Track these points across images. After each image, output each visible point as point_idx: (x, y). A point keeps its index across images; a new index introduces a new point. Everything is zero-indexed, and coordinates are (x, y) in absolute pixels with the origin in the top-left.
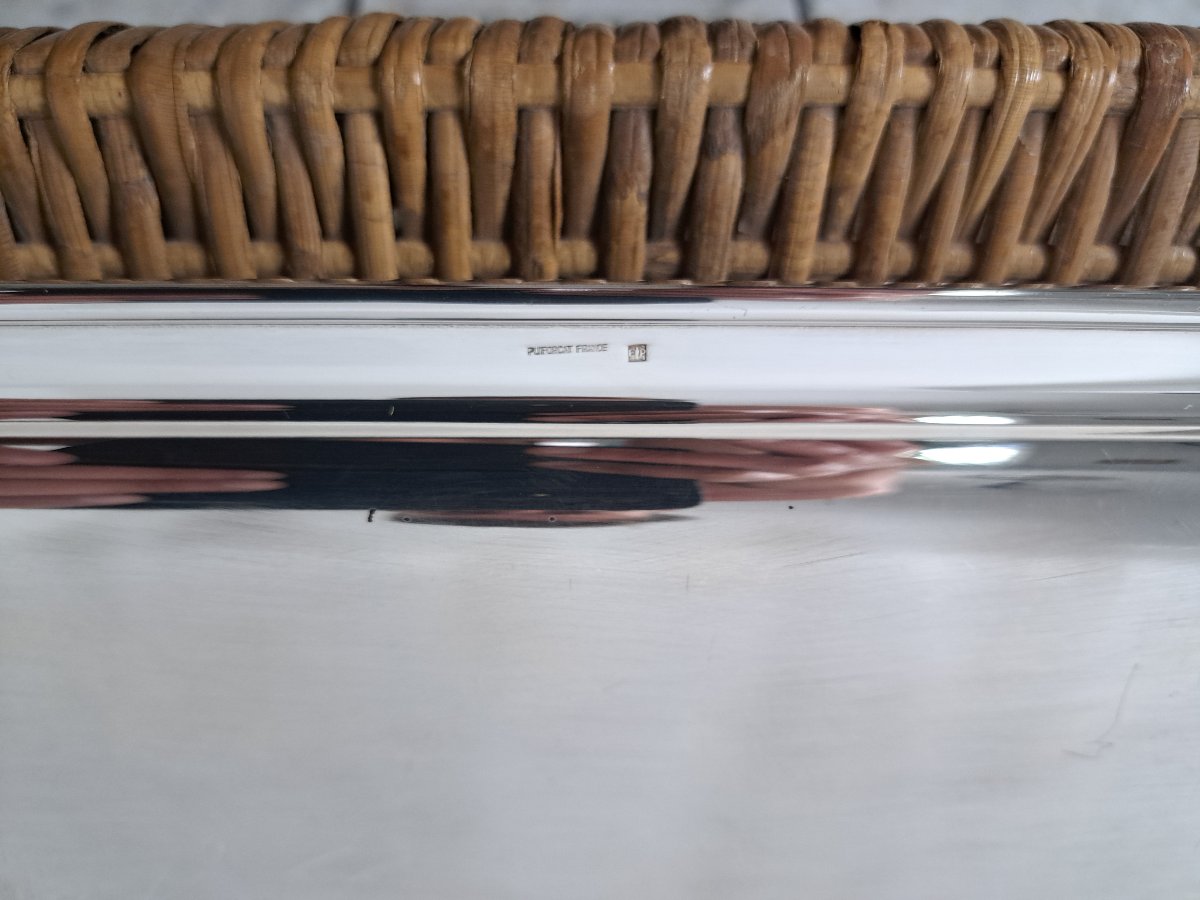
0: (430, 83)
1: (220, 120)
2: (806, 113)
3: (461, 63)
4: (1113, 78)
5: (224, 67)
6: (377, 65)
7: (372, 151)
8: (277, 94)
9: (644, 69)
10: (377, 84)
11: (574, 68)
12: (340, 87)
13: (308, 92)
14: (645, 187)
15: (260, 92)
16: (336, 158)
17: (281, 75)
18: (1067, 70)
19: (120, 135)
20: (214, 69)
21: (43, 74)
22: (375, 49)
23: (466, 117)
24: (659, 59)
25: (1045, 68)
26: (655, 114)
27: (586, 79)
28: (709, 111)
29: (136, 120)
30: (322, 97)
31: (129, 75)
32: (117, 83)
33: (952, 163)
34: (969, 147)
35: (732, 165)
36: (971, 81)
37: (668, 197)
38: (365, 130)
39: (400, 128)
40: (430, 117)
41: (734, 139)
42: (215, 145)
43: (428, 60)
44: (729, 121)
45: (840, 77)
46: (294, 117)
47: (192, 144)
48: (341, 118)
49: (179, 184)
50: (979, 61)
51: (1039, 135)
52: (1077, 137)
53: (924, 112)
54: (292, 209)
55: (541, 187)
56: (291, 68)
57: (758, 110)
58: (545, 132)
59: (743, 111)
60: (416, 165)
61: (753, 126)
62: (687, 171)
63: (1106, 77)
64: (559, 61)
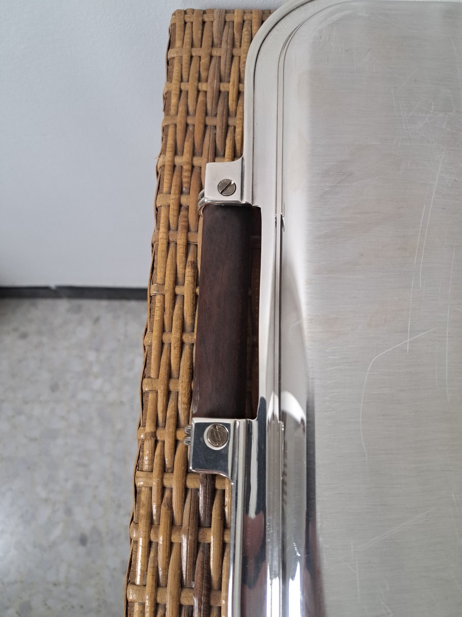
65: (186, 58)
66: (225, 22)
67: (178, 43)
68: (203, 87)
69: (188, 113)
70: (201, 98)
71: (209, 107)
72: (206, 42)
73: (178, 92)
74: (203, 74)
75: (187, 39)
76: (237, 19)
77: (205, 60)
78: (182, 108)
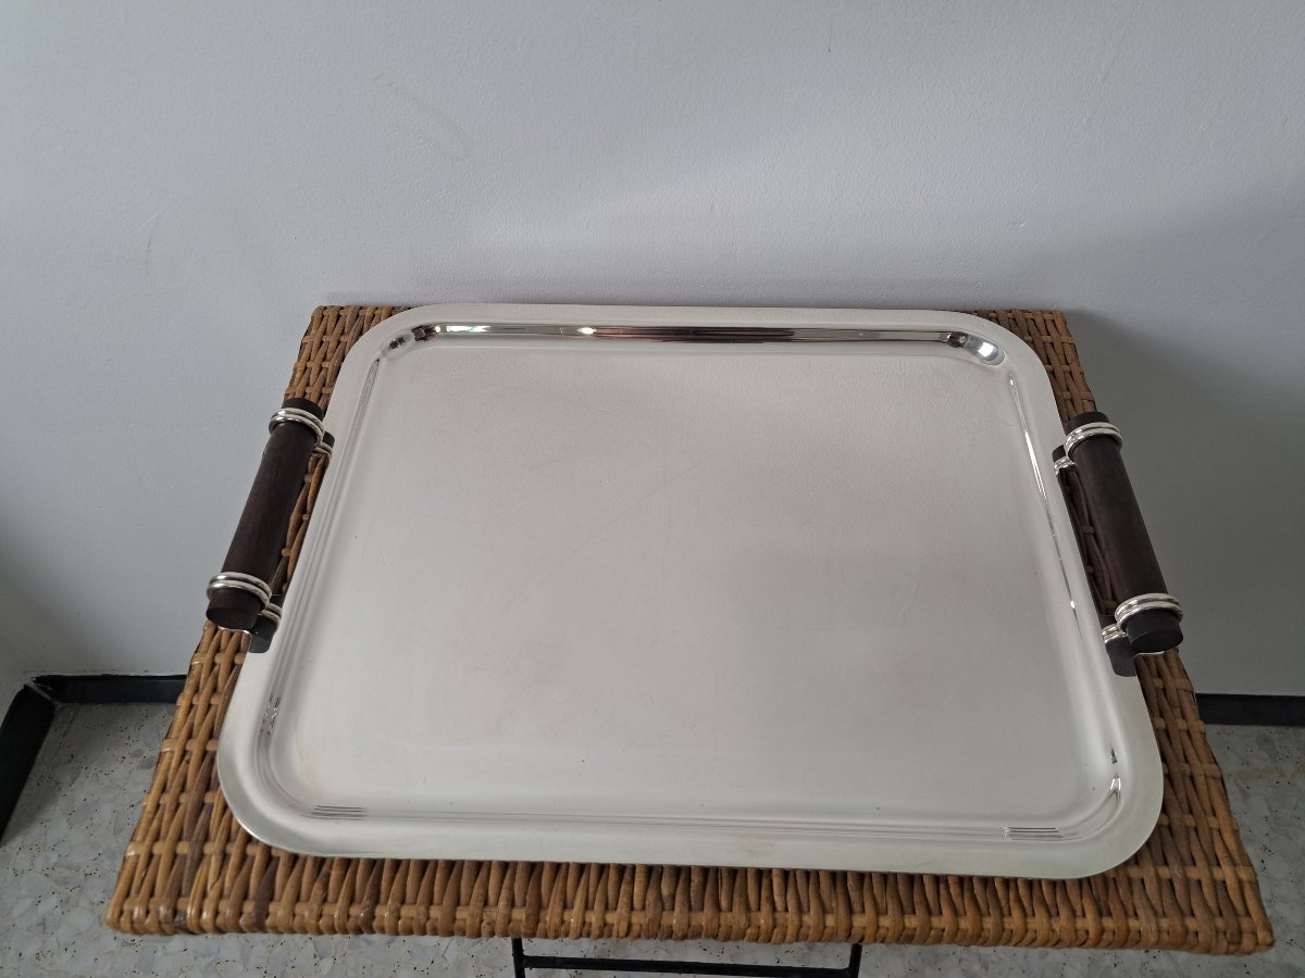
0: (759, 920)
1: (824, 911)
2: (644, 908)
3: (749, 926)
4: (548, 919)
5: (821, 927)
6: (775, 927)
7: (777, 898)
8: (806, 918)
9: (693, 923)
10: (775, 920)
11: (715, 924)
12: (786, 920)
13: (795, 918)
14: (692, 884)
15: (810, 919)
16: (789, 897)
17: (804, 924)
18: (563, 922)
19: (857, 907)
20: (825, 927)
21: (878, 927)
22: (776, 930)
23: (748, 909)
24: (689, 926)
25: (569, 923)
26: (690, 909)
27: (711, 920)
28: (673, 909)
29: (851, 911)
30: (792, 916)
31: (851, 927)
32: (855, 924)
33: (595, 892)
34: (591, 896)
35: (665, 892)
36: (593, 918)
37: (684, 881)
38: (779, 905)
39: (768, 905)
40: (759, 909)
41: (665, 900)
42: (826, 902)
43: (759, 927)
44: (667, 905)
45: (634, 920)
46: (800, 910)
47: (834, 905)
48: (787, 910)
49: (839, 890)
50: (591, 924)
51: (569, 901)
52: (557, 900)
53: (607, 908)
54: (804, 881)
55: (725, 887)
56: (801, 927)
57: (659, 910)
58: (724, 903)
59: (663, 909)
60: (764, 893)
61: (660, 904)
62: (679, 890)
63: (550, 920)
64: (719, 926)
65: (316, 342)
66: (358, 316)
67: (313, 332)
68: (326, 365)
69: (308, 385)
70: (322, 373)
71: (328, 380)
72: (338, 330)
73: (303, 368)
74: (329, 356)
75: (322, 327)
76: (368, 314)
77: (332, 345)
78: (304, 381)
